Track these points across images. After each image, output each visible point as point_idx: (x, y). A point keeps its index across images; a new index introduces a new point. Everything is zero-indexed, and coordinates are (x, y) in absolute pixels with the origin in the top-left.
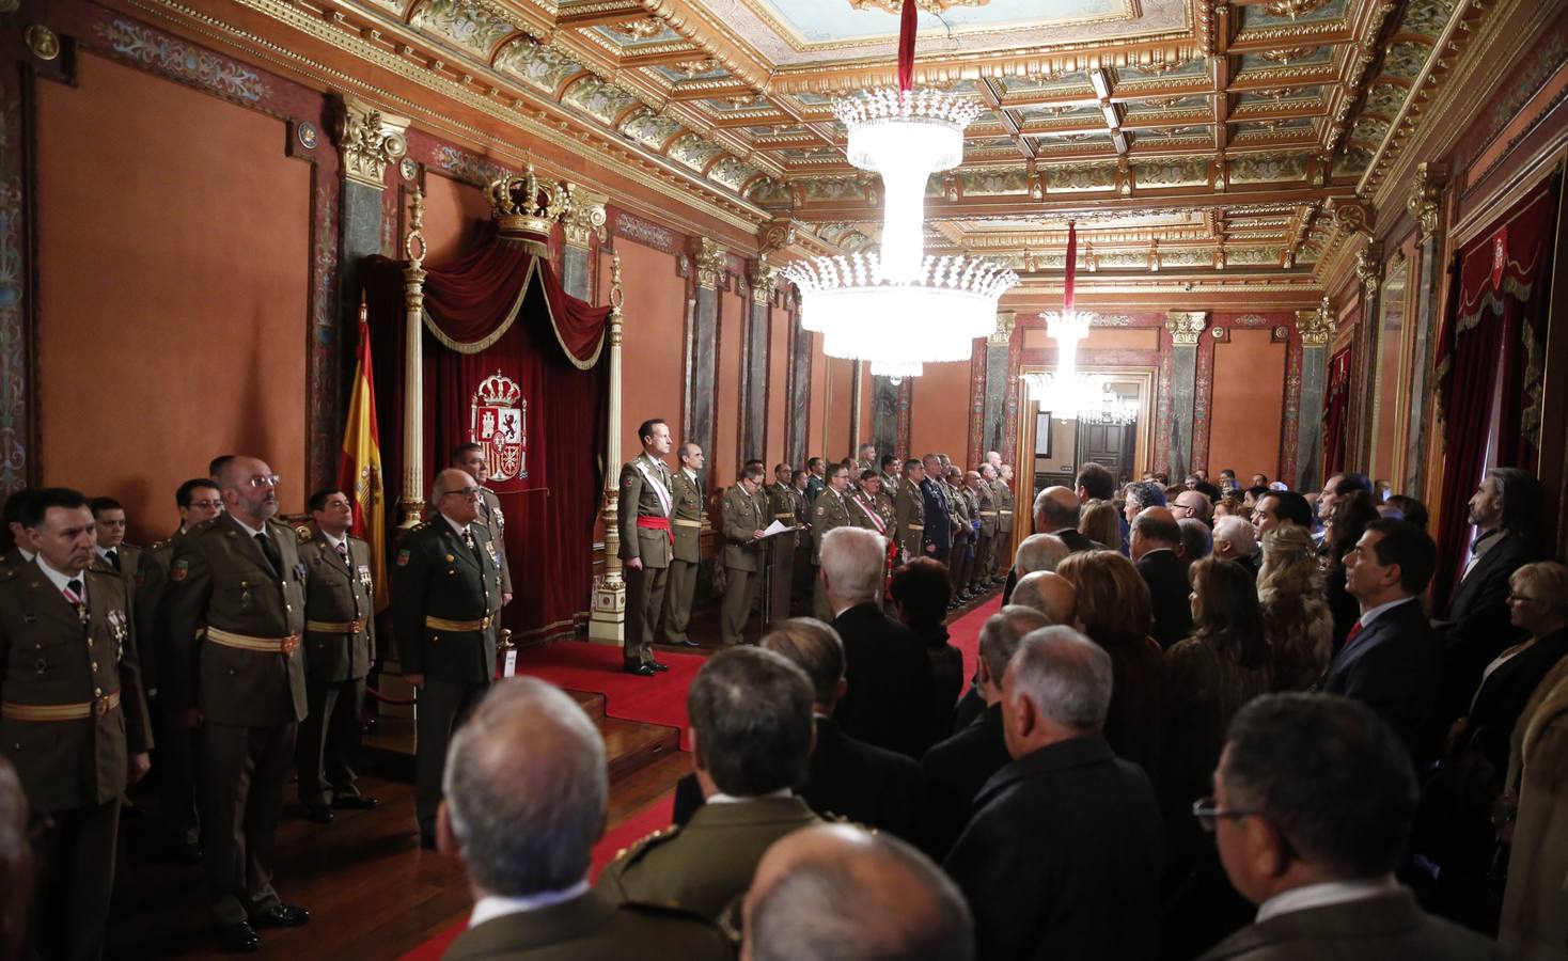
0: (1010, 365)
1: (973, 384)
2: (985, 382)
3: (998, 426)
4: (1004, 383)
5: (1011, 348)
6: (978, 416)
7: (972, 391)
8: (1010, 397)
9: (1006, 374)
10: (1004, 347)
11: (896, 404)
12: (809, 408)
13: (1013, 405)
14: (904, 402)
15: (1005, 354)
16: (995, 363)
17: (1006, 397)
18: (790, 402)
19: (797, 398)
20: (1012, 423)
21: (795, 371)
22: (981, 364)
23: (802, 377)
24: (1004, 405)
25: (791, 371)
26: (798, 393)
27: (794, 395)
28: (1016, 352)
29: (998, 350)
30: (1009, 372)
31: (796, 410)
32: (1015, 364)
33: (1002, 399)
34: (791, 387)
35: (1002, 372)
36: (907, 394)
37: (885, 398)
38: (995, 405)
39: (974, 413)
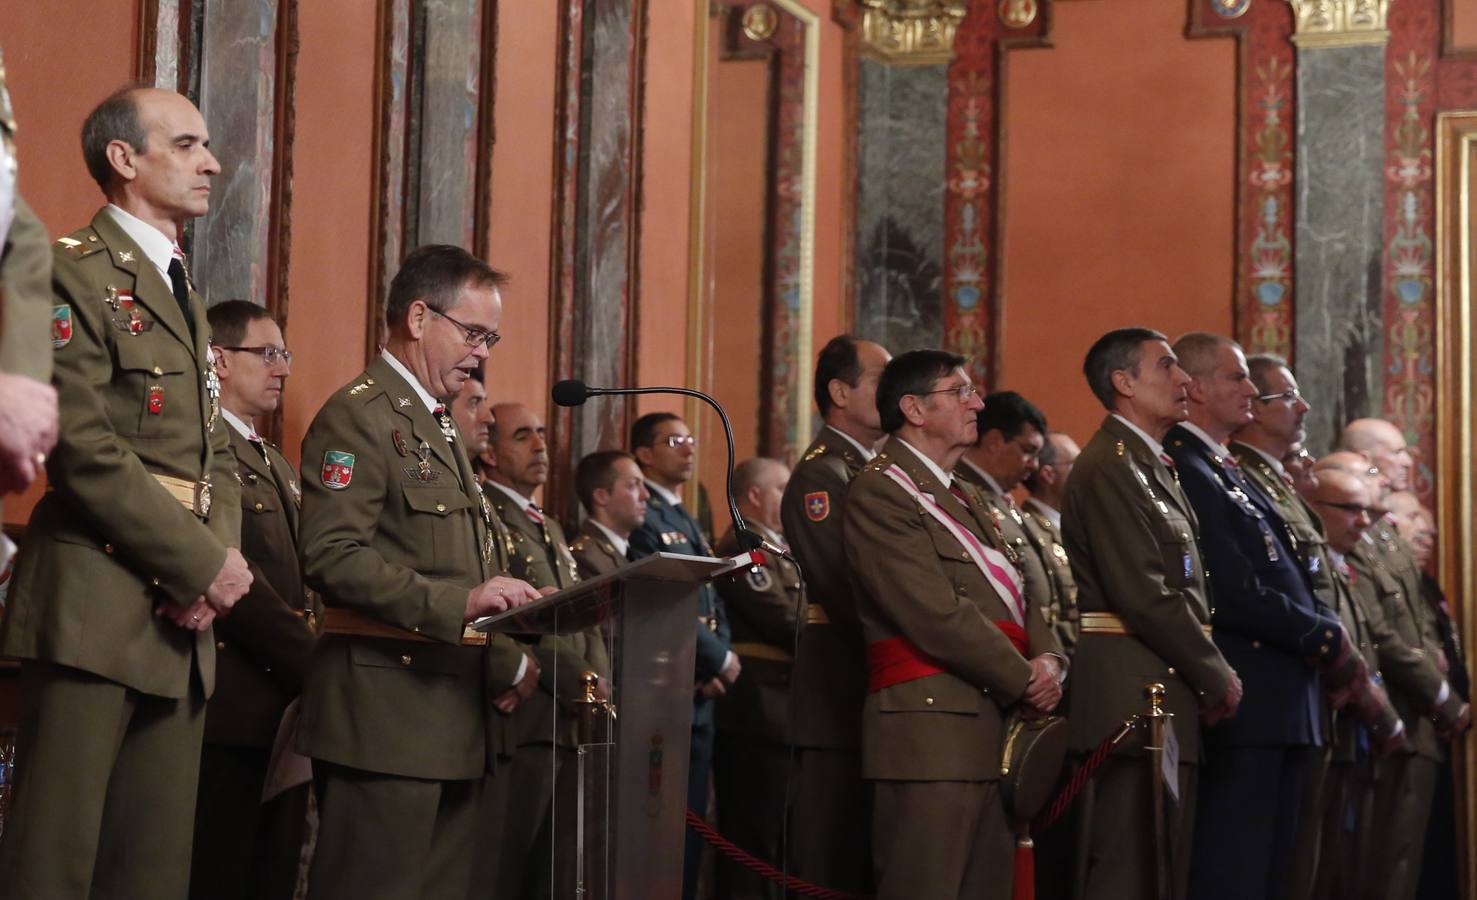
0: (1394, 114)
1: (1242, 195)
2: (1292, 189)
3: (1354, 354)
4: (1370, 187)
5: (1395, 49)
6: (1270, 319)
7: (1241, 226)
8: (1400, 240)
9: (1378, 150)
10: (1365, 51)
11: (935, 284)
12: (636, 229)
13: (1410, 268)
14: (968, 275)
15: (1376, 75)
16: (1335, 109)
17: (1381, 240)
18: (569, 191)
19: (595, 175)
20: (1410, 336)
21: (587, 64)
22: (1273, 118)
23: (611, 97)
24: (1375, 271)
25: (573, 62)
26: (599, 159)
27: (583, 161)
28: (1418, 61)
29: (1342, 59)
30: (1391, 146)
31: (593, 228)
32: (1412, 113)
33: (1366, 247)
34: (571, 133)
35: (1362, 142)
36: (979, 248)
37: (892, 262)
38: (1337, 273)
39: (1254, 303)
